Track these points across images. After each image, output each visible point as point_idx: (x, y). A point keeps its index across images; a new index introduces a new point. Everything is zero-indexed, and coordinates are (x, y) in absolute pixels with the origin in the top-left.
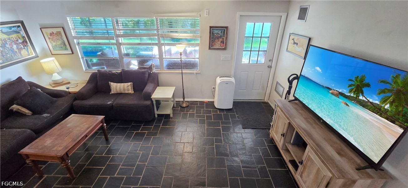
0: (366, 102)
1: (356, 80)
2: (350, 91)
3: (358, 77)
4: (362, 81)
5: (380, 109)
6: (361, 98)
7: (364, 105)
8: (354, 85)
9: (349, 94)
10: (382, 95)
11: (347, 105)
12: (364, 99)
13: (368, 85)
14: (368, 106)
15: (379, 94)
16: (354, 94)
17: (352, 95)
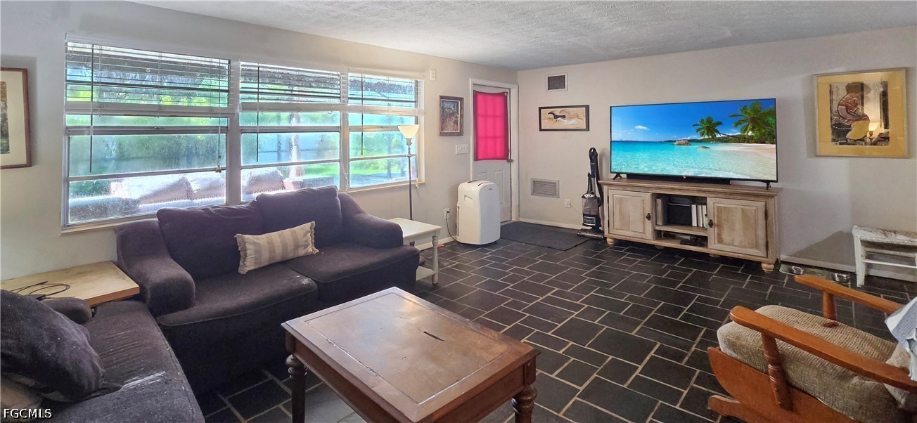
0: (727, 138)
1: (703, 123)
2: (702, 134)
3: (703, 120)
4: (709, 121)
5: (745, 138)
6: (718, 136)
7: (726, 140)
8: (702, 128)
9: (702, 138)
10: (740, 127)
11: (706, 148)
12: (722, 136)
13: (719, 123)
14: (730, 140)
15: (736, 126)
16: (708, 135)
17: (706, 137)
